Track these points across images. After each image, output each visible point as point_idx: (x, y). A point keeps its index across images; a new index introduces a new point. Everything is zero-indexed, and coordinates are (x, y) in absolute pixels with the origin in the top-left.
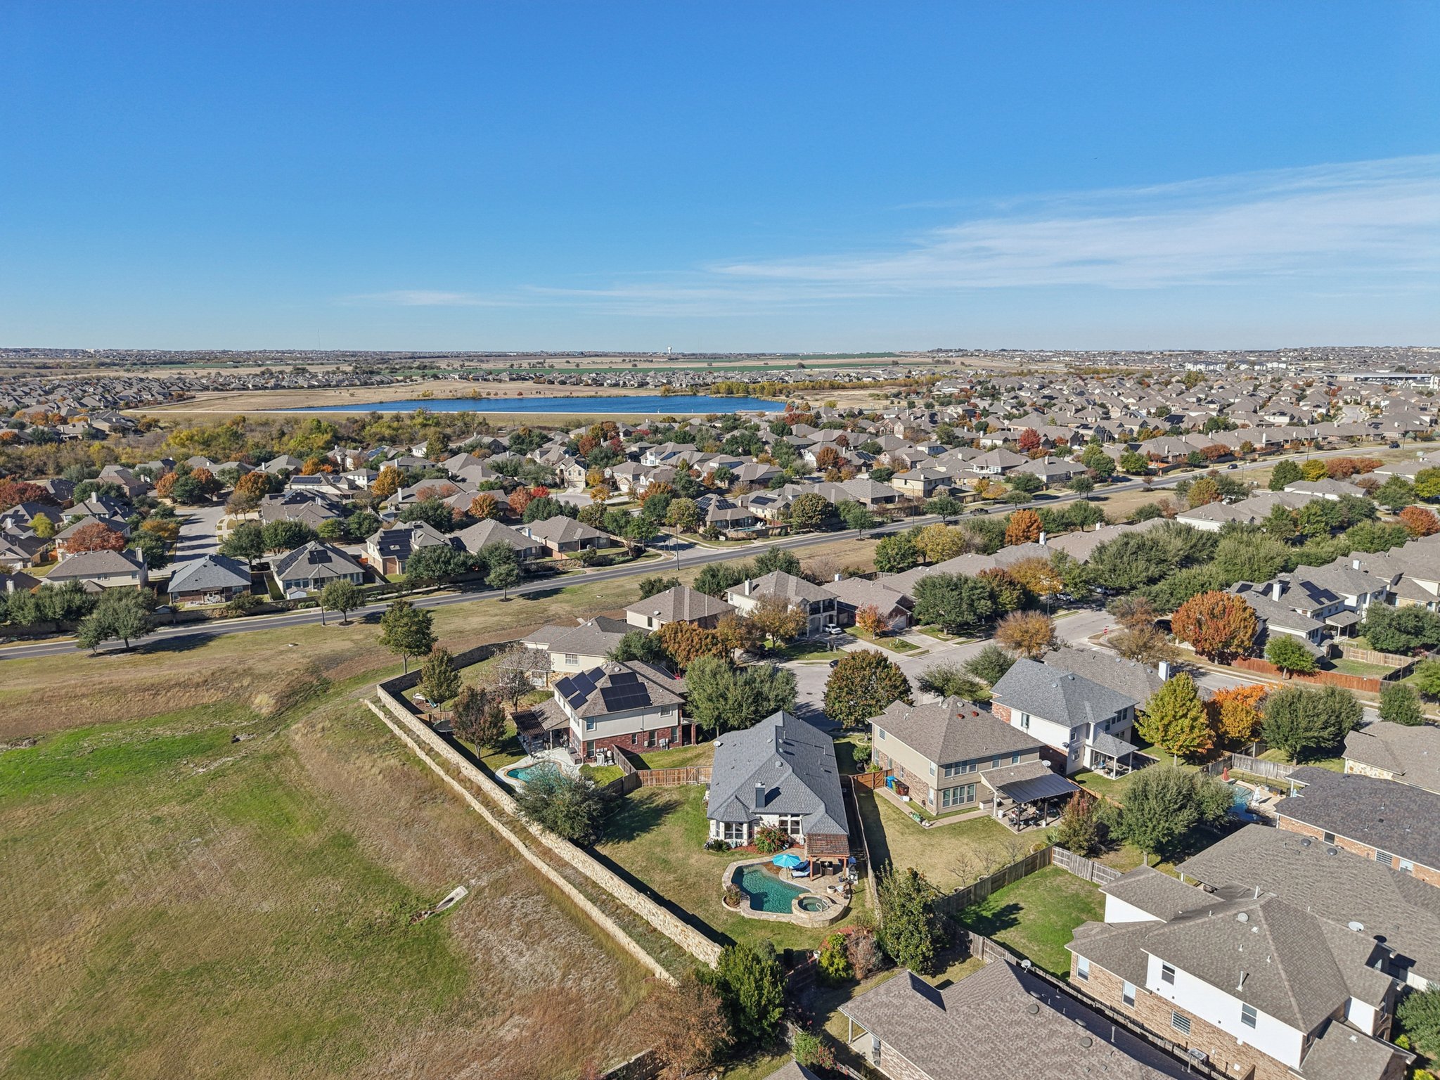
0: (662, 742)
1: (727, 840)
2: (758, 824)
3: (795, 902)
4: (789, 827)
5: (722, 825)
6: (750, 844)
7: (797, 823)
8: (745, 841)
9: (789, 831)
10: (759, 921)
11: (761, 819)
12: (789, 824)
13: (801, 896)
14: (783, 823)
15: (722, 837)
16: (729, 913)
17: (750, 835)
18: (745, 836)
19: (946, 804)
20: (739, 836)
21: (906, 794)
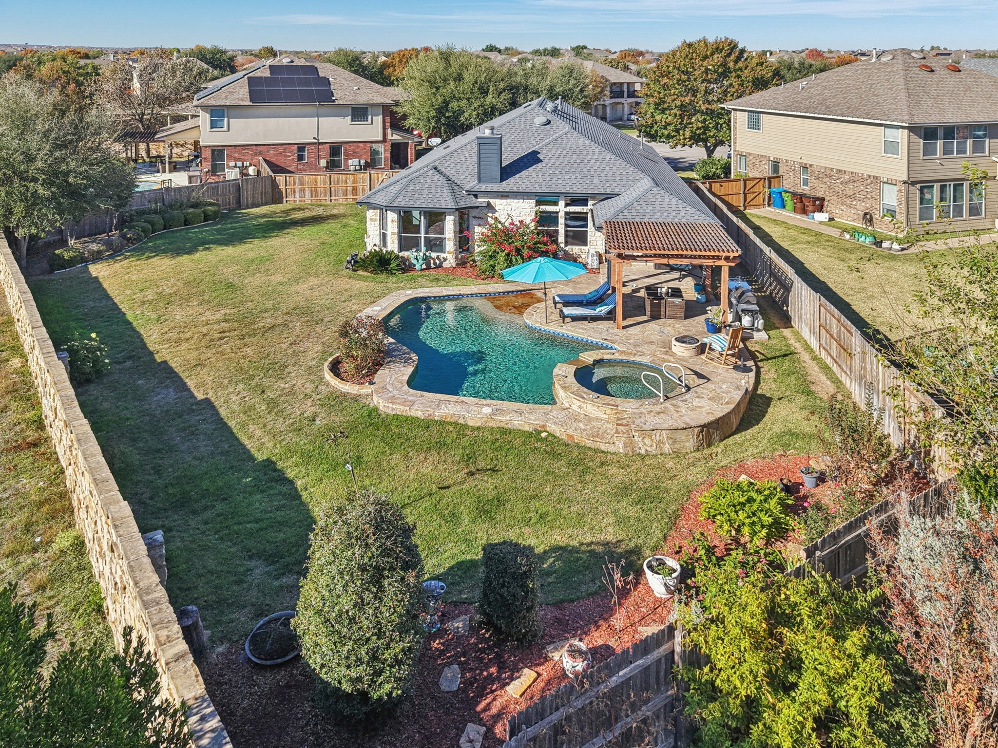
0: (353, 163)
1: (405, 254)
2: (482, 220)
3: (564, 371)
4: (561, 229)
5: (392, 216)
6: (462, 263)
7: (582, 218)
8: (449, 255)
9: (561, 238)
10: (427, 424)
11: (489, 207)
12: (561, 221)
13: (588, 357)
14: (546, 220)
15: (393, 245)
16: (338, 400)
17: (464, 242)
18: (450, 245)
19: (925, 214)
20: (436, 245)
21: (820, 209)
